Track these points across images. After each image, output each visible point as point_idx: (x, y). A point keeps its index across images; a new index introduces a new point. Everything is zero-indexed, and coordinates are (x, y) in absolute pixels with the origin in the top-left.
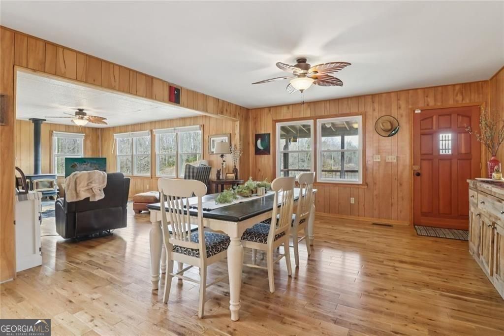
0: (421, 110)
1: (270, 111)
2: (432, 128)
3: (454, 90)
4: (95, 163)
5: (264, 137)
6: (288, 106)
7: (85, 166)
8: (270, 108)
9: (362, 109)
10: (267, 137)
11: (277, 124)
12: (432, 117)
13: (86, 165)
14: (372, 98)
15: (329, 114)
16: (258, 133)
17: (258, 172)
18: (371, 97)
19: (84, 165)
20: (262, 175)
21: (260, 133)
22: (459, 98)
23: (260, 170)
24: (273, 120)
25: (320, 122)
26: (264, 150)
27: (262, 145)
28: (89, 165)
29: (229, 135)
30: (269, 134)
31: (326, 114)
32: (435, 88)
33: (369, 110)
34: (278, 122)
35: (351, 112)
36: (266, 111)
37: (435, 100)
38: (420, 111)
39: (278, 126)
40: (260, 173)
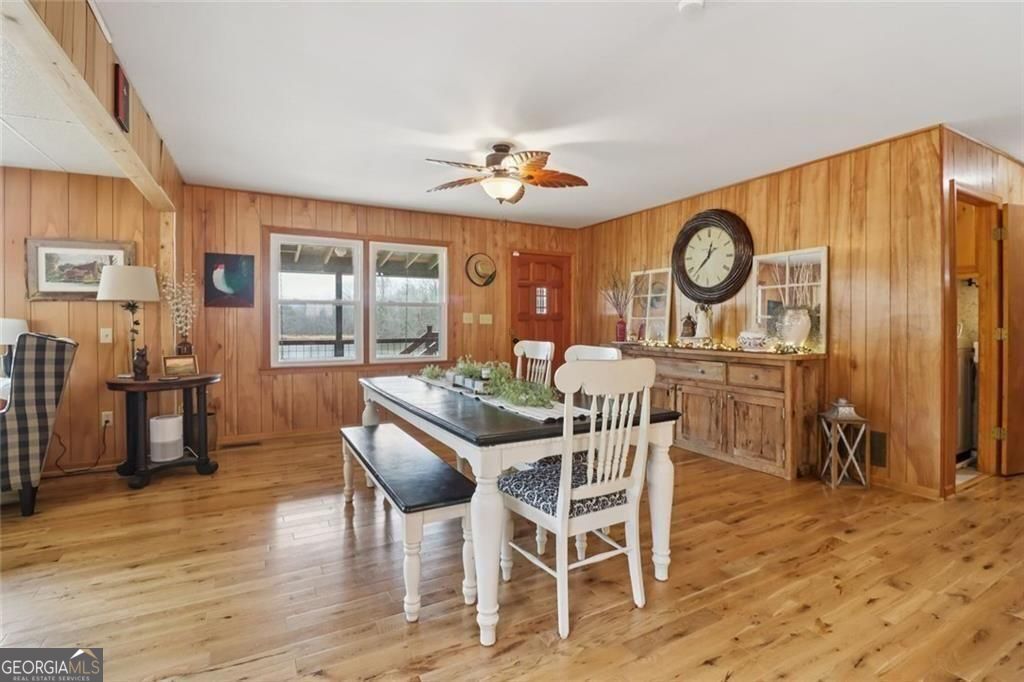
0: (521, 253)
1: (253, 201)
2: (528, 279)
3: (549, 233)
5: (235, 265)
6: (306, 201)
8: (253, 195)
9: (447, 238)
10: (244, 263)
11: (272, 235)
12: (529, 265)
14: (462, 223)
15: (393, 235)
16: (213, 251)
17: (215, 353)
18: (460, 219)
20: (228, 357)
21: (221, 251)
22: (554, 244)
23: (220, 346)
24: (263, 227)
25: (375, 247)
26: (234, 294)
27: (229, 283)
29: (129, 247)
30: (252, 257)
31: (389, 234)
32: (533, 226)
33: (458, 240)
34: (274, 232)
35: (432, 238)
36: (242, 200)
37: (533, 243)
38: (517, 254)
39: (277, 241)
40: (220, 353)
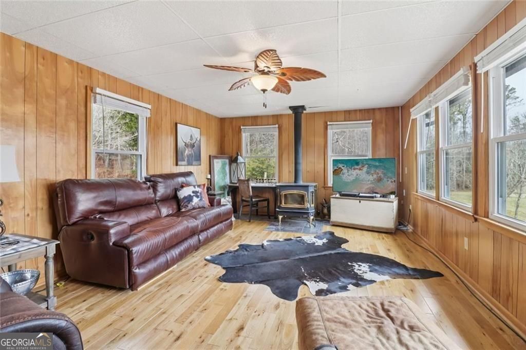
4: (376, 167)
7: (357, 171)
13: (360, 169)
19: (354, 169)
28: (365, 169)
